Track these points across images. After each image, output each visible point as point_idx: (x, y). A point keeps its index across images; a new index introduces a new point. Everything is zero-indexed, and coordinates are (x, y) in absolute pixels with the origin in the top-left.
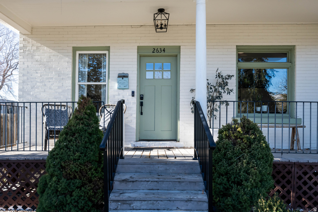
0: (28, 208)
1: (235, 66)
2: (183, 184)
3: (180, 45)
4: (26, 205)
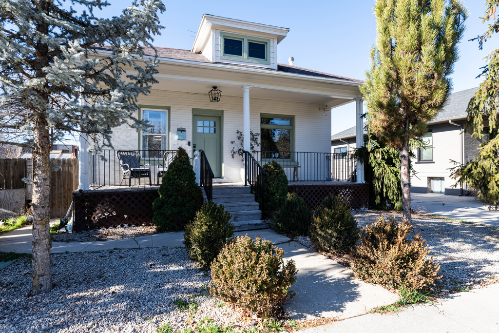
0: (133, 225)
1: (260, 126)
2: (243, 198)
3: (223, 109)
4: (131, 224)
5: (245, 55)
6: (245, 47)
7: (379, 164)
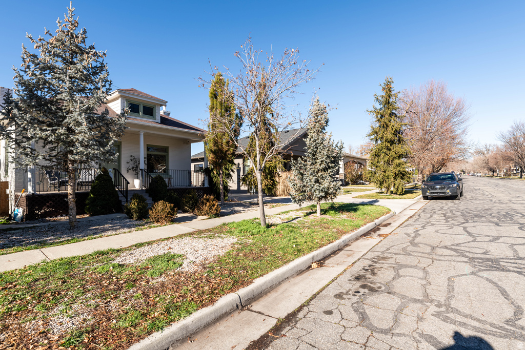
3: (121, 141)
5: (141, 114)
6: (141, 108)
7: (215, 177)
